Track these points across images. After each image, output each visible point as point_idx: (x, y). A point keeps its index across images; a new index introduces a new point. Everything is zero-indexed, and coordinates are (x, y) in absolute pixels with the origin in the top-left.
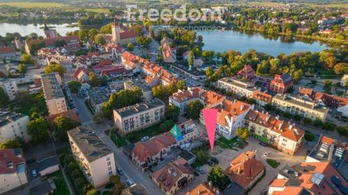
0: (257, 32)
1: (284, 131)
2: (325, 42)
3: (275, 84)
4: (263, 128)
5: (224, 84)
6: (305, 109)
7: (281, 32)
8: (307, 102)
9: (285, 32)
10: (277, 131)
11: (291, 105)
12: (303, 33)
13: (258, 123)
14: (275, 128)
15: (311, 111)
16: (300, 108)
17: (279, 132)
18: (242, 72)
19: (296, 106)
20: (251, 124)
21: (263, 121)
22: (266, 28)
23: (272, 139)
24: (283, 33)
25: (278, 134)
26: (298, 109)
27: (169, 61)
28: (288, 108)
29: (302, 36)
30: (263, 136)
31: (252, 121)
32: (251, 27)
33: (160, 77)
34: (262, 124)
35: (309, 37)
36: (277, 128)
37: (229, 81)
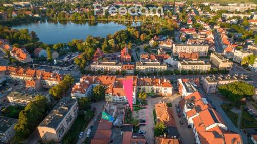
0: (69, 20)
1: (163, 84)
2: (117, 21)
3: (124, 56)
4: (150, 87)
5: (96, 67)
6: (156, 67)
7: (87, 18)
8: (155, 63)
9: (90, 17)
10: (159, 86)
11: (148, 67)
12: (102, 17)
13: (146, 85)
14: (157, 84)
15: (159, 67)
16: (153, 67)
17: (160, 86)
18: (97, 54)
19: (151, 67)
20: (142, 87)
21: (149, 83)
22: (76, 17)
23: (158, 92)
24: (89, 19)
25: (160, 87)
26: (152, 68)
27: (29, 61)
28: (147, 69)
29: (102, 19)
30: (152, 92)
31: (142, 85)
32: (64, 17)
33: (41, 79)
34: (149, 85)
35: (106, 19)
36: (159, 84)
37: (100, 64)
